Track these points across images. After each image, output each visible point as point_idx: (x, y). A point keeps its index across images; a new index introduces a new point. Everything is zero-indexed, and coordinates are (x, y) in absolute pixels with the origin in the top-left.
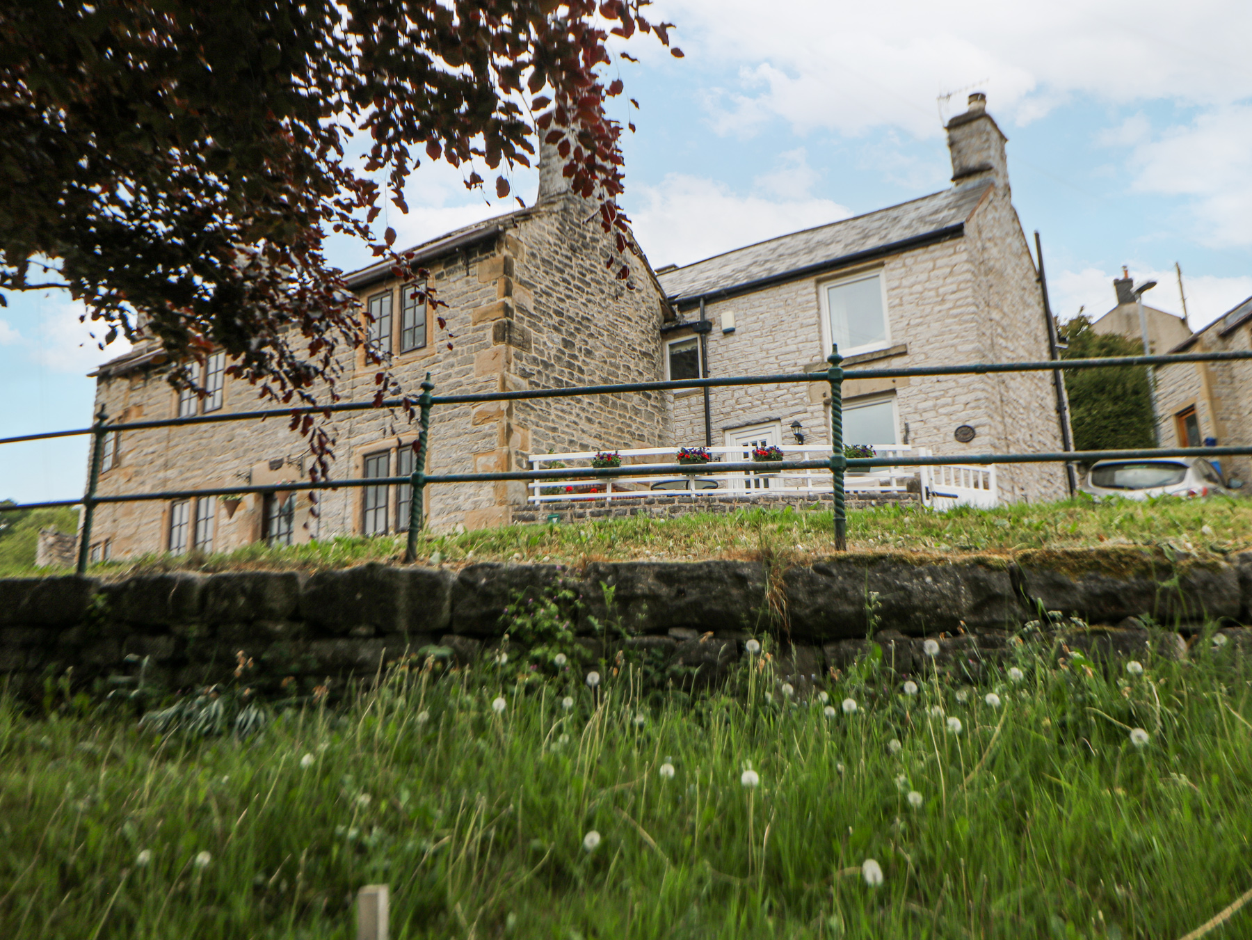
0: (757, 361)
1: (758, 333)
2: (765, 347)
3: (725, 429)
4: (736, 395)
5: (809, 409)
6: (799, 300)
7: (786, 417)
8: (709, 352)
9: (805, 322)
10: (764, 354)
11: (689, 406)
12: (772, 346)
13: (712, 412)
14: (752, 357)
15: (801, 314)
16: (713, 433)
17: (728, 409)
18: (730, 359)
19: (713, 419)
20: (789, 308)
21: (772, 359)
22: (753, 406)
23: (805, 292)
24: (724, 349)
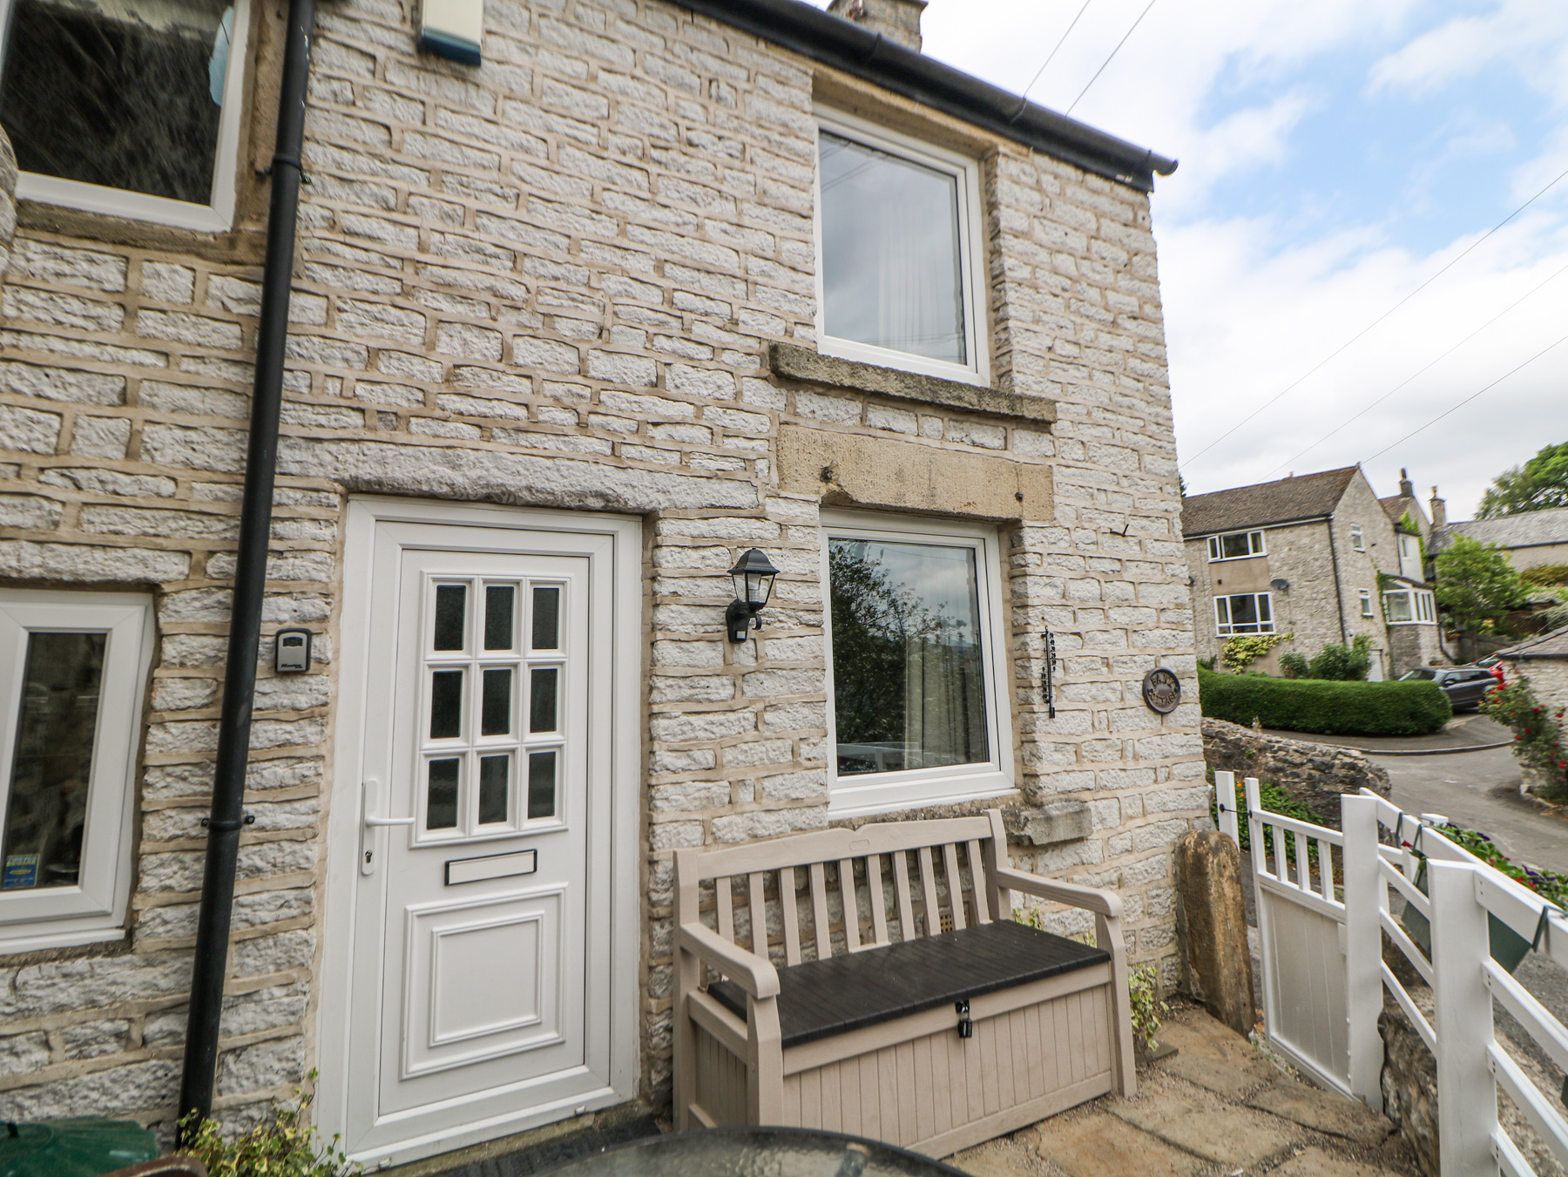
0: (574, 245)
1: (587, 134)
2: (612, 200)
3: (356, 489)
4: (449, 347)
5: (774, 508)
6: (758, 104)
7: (681, 513)
8: (318, 89)
9: (772, 187)
10: (607, 229)
11: (130, 305)
12: (647, 214)
13: (293, 382)
14: (545, 215)
15: (764, 160)
16: (284, 494)
17: (399, 399)
18: (437, 176)
19: (291, 420)
20: (721, 114)
21: (641, 265)
22: (533, 426)
23: (778, 91)
24: (407, 113)
